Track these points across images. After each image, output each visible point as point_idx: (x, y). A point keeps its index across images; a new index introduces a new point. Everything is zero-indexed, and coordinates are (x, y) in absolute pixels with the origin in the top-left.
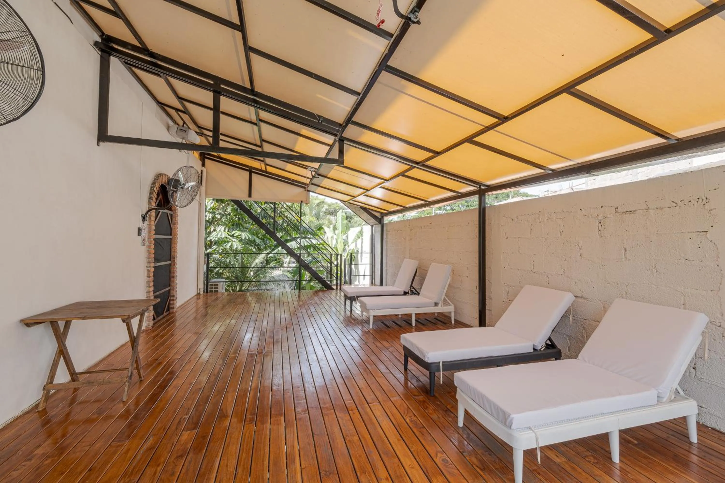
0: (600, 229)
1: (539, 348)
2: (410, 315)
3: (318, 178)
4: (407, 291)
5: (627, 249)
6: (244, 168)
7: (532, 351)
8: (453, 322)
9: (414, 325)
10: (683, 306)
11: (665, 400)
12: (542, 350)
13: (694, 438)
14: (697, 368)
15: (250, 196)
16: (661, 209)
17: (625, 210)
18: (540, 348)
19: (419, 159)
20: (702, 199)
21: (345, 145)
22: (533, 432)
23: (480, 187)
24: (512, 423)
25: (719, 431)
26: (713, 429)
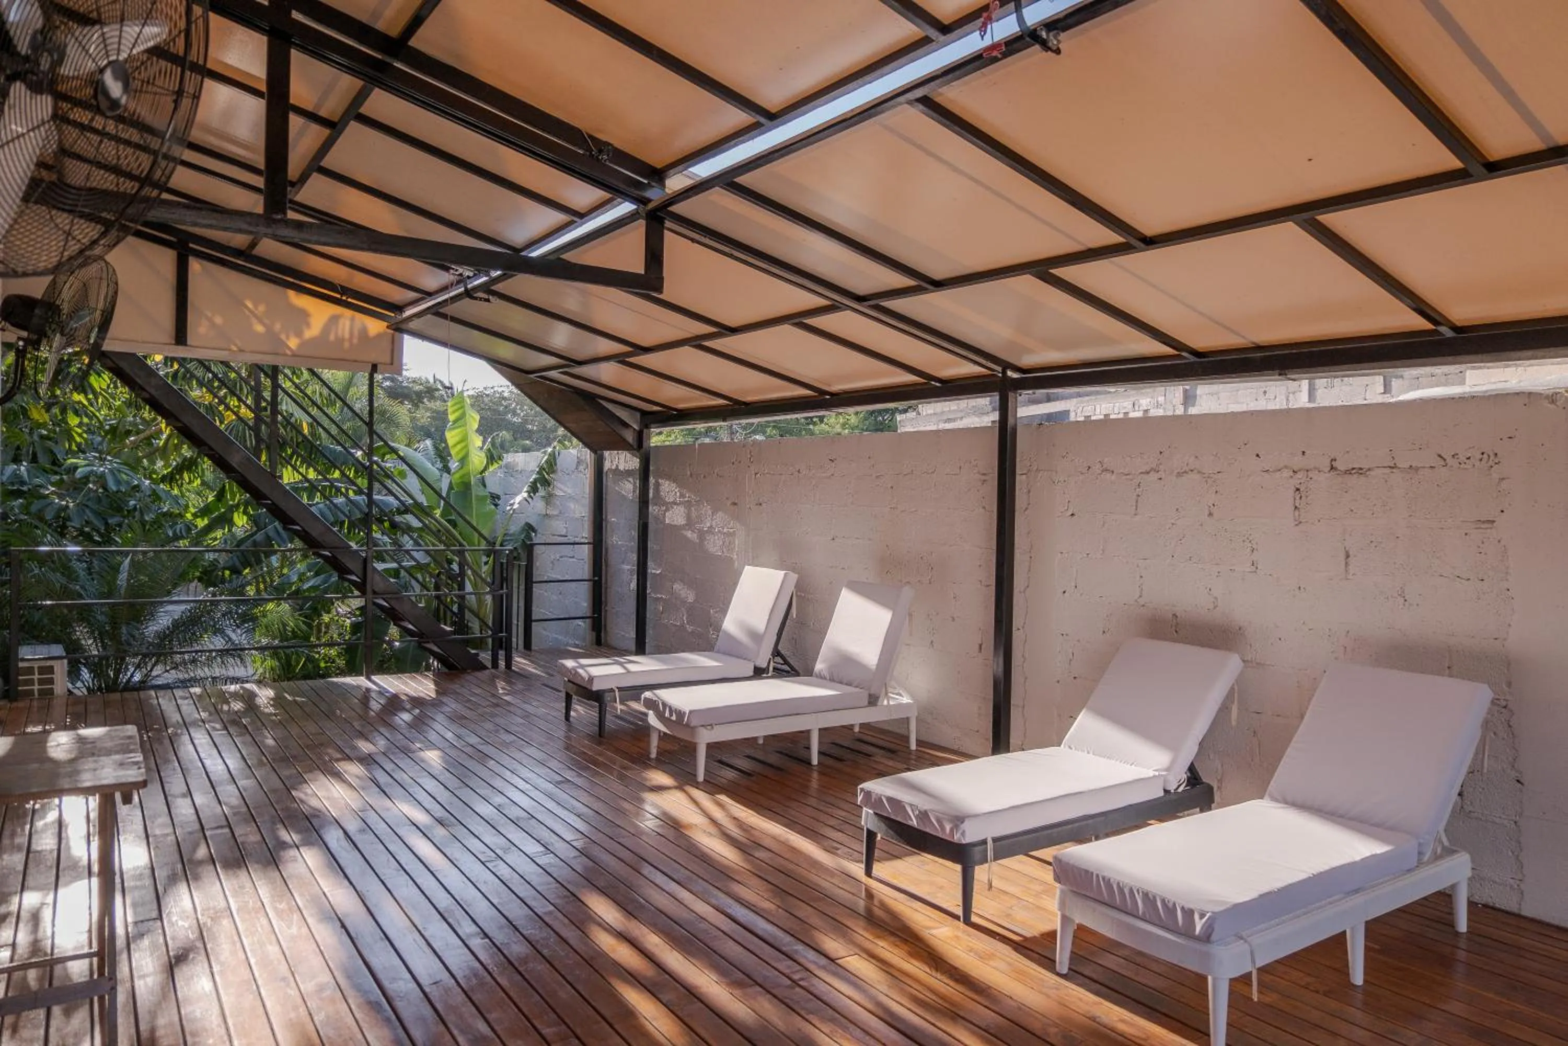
0: (1297, 505)
1: (1172, 788)
2: (805, 735)
3: (488, 300)
4: (764, 665)
5: (1351, 553)
6: (164, 236)
7: (1162, 794)
8: (913, 746)
9: (815, 761)
10: (1447, 671)
11: (1426, 858)
12: (1180, 790)
13: (1462, 925)
14: (1465, 793)
15: (180, 337)
16: (1417, 469)
17: (1351, 466)
18: (1175, 787)
19: (862, 288)
20: (1489, 456)
21: (666, 232)
22: (1246, 941)
23: (1004, 372)
24: (1213, 930)
25: (1493, 908)
26: (1486, 906)
